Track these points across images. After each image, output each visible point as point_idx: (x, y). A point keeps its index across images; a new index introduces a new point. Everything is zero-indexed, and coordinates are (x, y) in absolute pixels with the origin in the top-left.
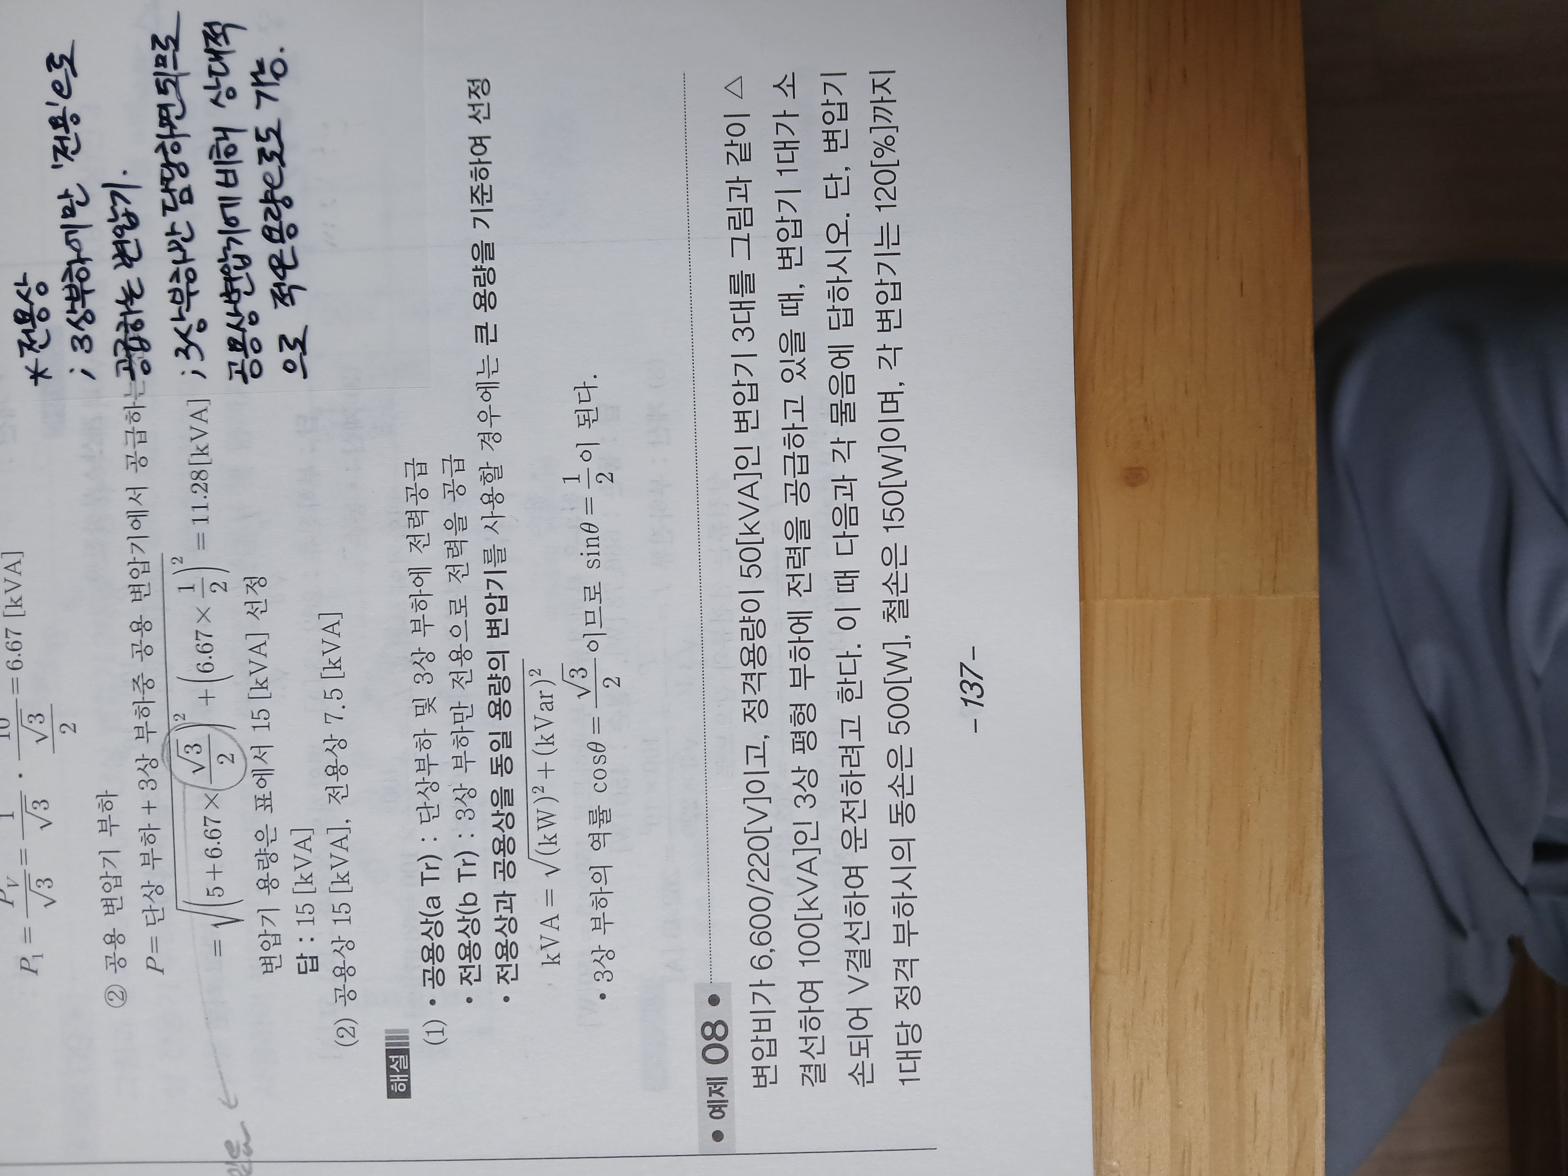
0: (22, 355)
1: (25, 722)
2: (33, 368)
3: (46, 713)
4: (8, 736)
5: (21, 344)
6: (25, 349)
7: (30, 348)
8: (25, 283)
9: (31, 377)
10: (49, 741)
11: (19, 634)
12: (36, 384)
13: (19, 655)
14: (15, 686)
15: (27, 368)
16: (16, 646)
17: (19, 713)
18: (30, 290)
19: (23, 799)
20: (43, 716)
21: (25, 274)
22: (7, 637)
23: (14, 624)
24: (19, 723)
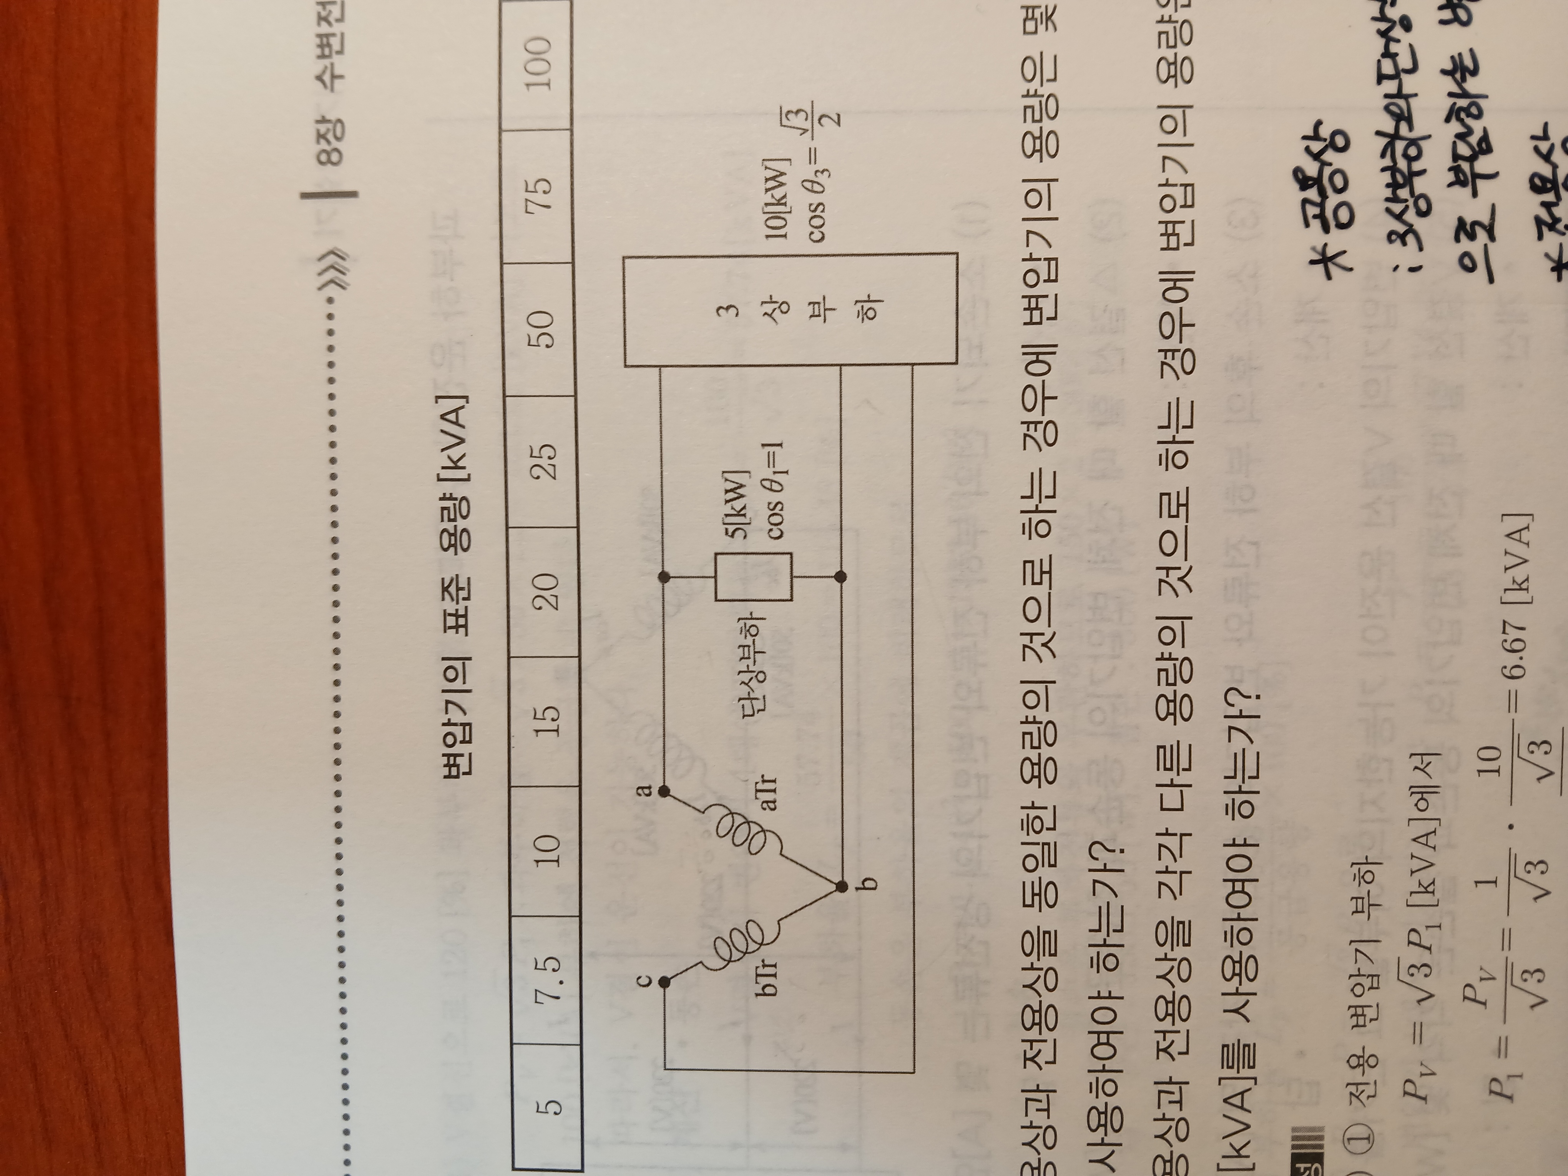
0: (1540, 237)
1: (1524, 753)
2: (1555, 256)
3: (1556, 741)
4: (1498, 771)
5: (1539, 221)
6: (1545, 229)
7: (1552, 227)
8: (1545, 137)
9: (1553, 269)
10: (1554, 780)
11: (1522, 629)
12: (1559, 279)
13: (1521, 658)
14: (1513, 701)
15: (1547, 255)
16: (1517, 646)
17: (1515, 739)
18: (1553, 145)
19: (1512, 858)
20: (1550, 745)
21: (1546, 124)
22: (1504, 632)
23: (1515, 615)
24: (1515, 752)
